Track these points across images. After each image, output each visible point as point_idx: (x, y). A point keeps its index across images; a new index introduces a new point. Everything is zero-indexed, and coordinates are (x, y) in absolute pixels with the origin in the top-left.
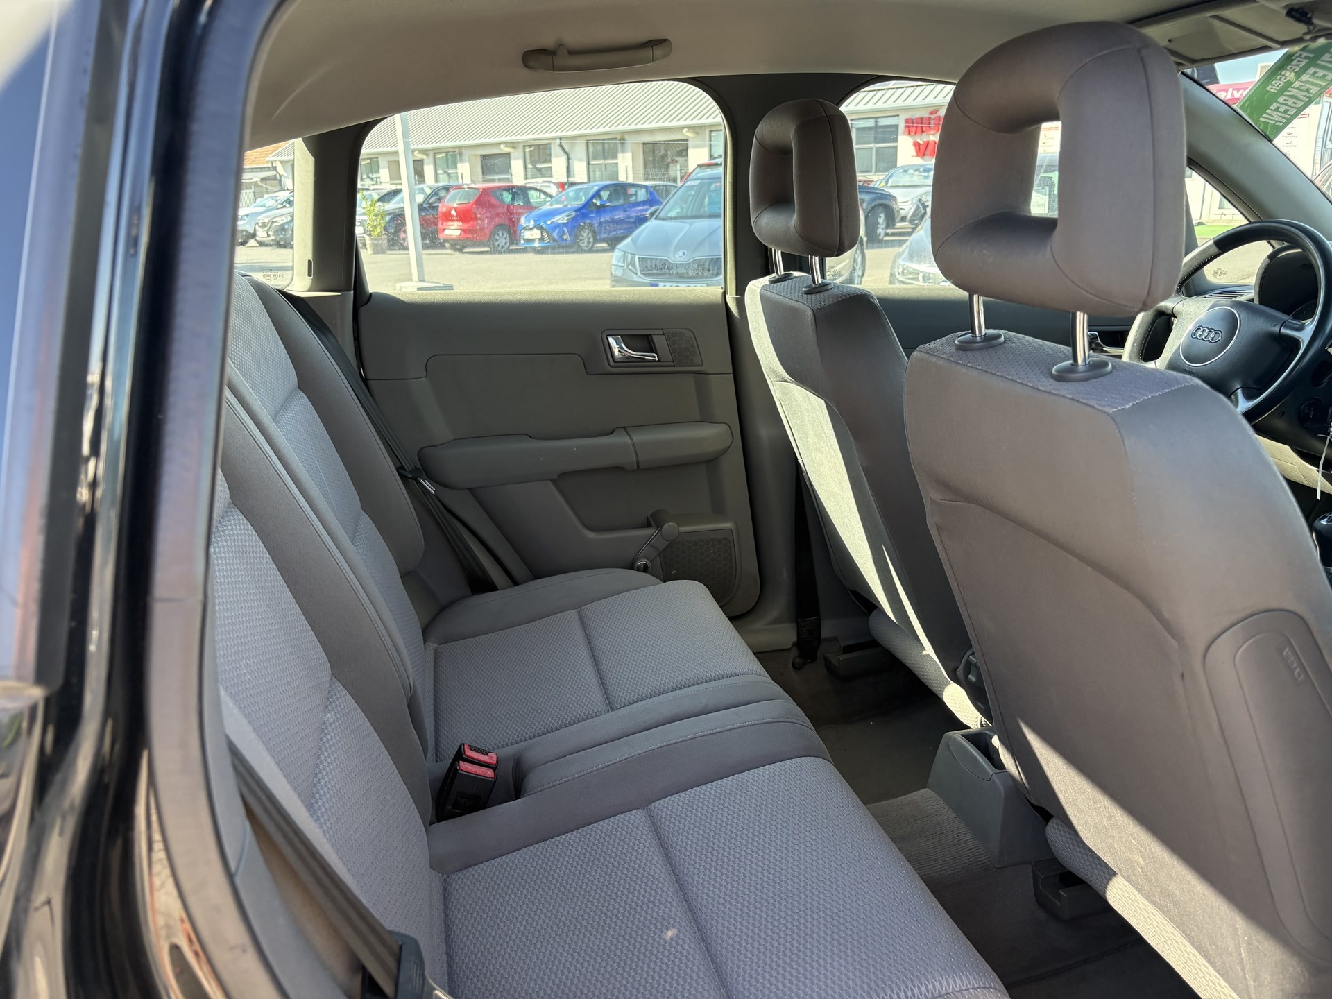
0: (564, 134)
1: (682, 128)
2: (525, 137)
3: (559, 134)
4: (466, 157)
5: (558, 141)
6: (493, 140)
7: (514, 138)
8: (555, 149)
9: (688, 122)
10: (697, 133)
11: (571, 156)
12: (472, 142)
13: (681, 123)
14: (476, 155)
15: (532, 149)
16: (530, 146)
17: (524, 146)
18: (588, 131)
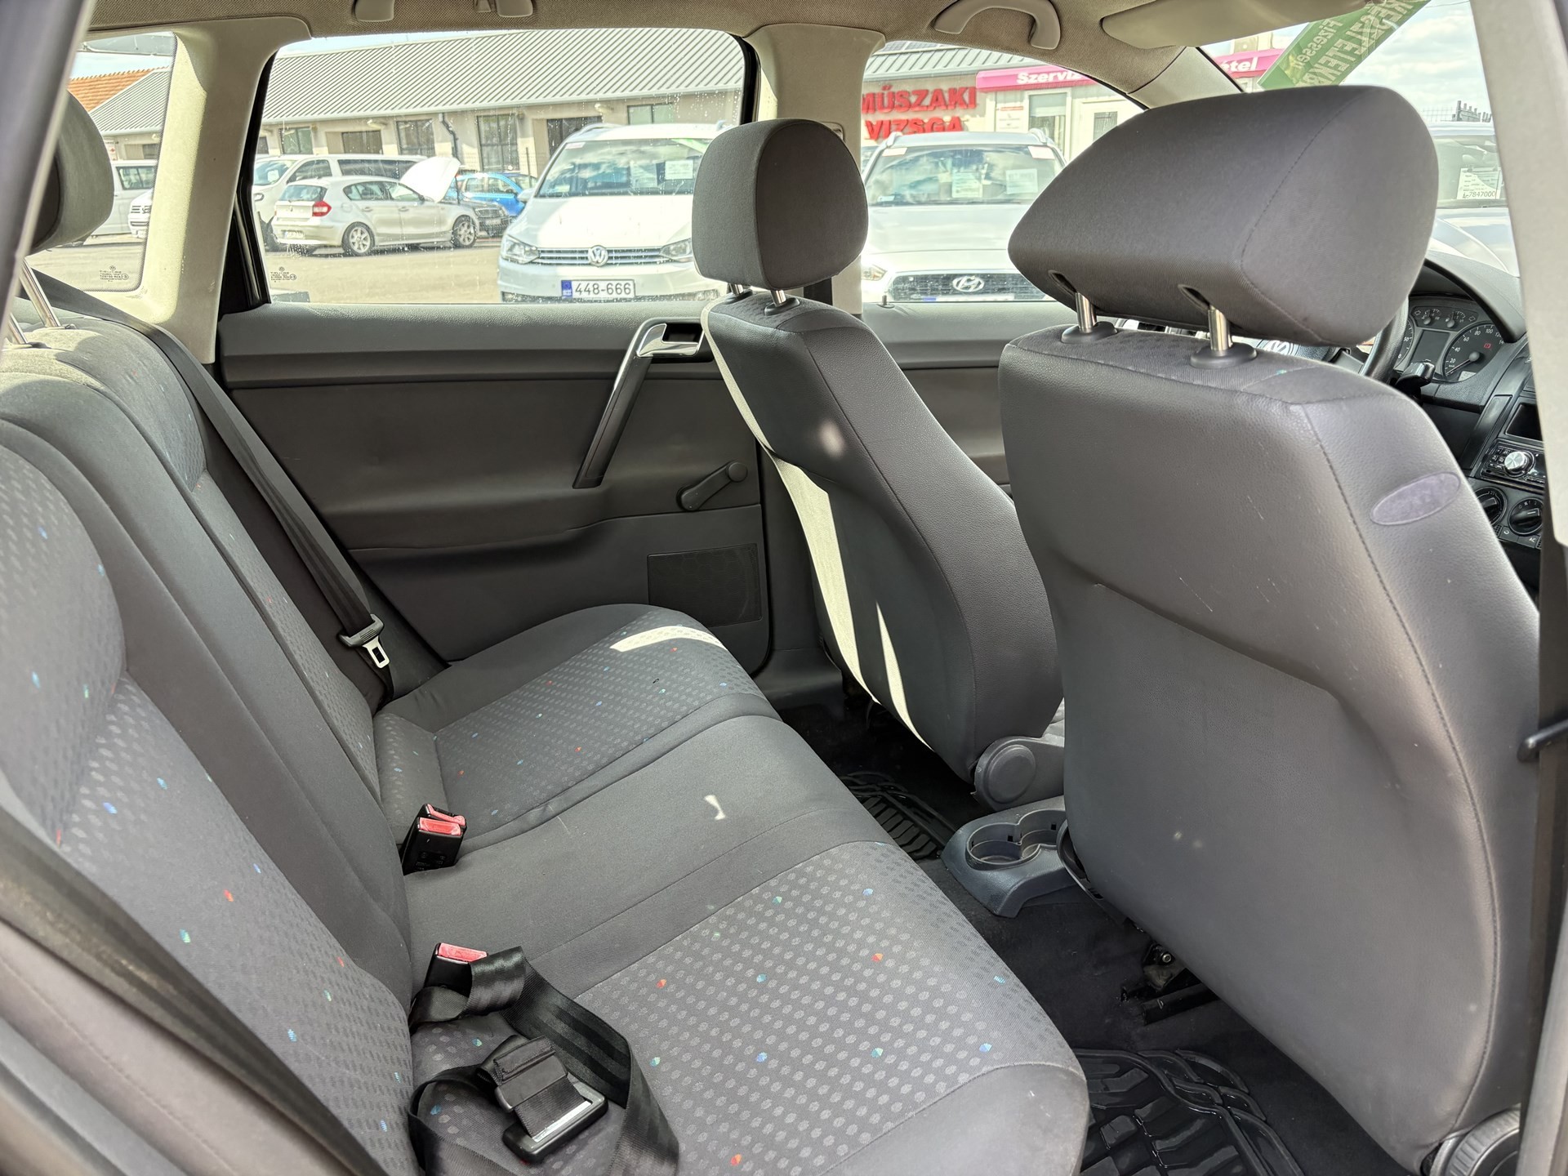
0: (448, 108)
1: (590, 103)
2: (396, 111)
3: (440, 108)
4: (323, 138)
5: (440, 116)
6: (356, 114)
7: (382, 112)
8: (438, 130)
9: (601, 95)
10: (612, 109)
11: (457, 136)
12: (329, 116)
13: (592, 96)
14: (335, 133)
15: (408, 126)
16: (406, 122)
17: (397, 122)
18: (477, 105)
